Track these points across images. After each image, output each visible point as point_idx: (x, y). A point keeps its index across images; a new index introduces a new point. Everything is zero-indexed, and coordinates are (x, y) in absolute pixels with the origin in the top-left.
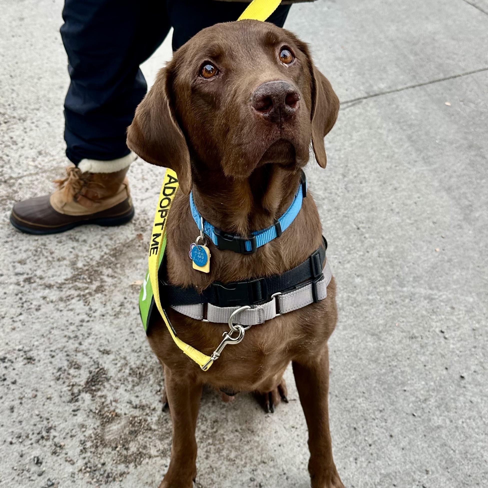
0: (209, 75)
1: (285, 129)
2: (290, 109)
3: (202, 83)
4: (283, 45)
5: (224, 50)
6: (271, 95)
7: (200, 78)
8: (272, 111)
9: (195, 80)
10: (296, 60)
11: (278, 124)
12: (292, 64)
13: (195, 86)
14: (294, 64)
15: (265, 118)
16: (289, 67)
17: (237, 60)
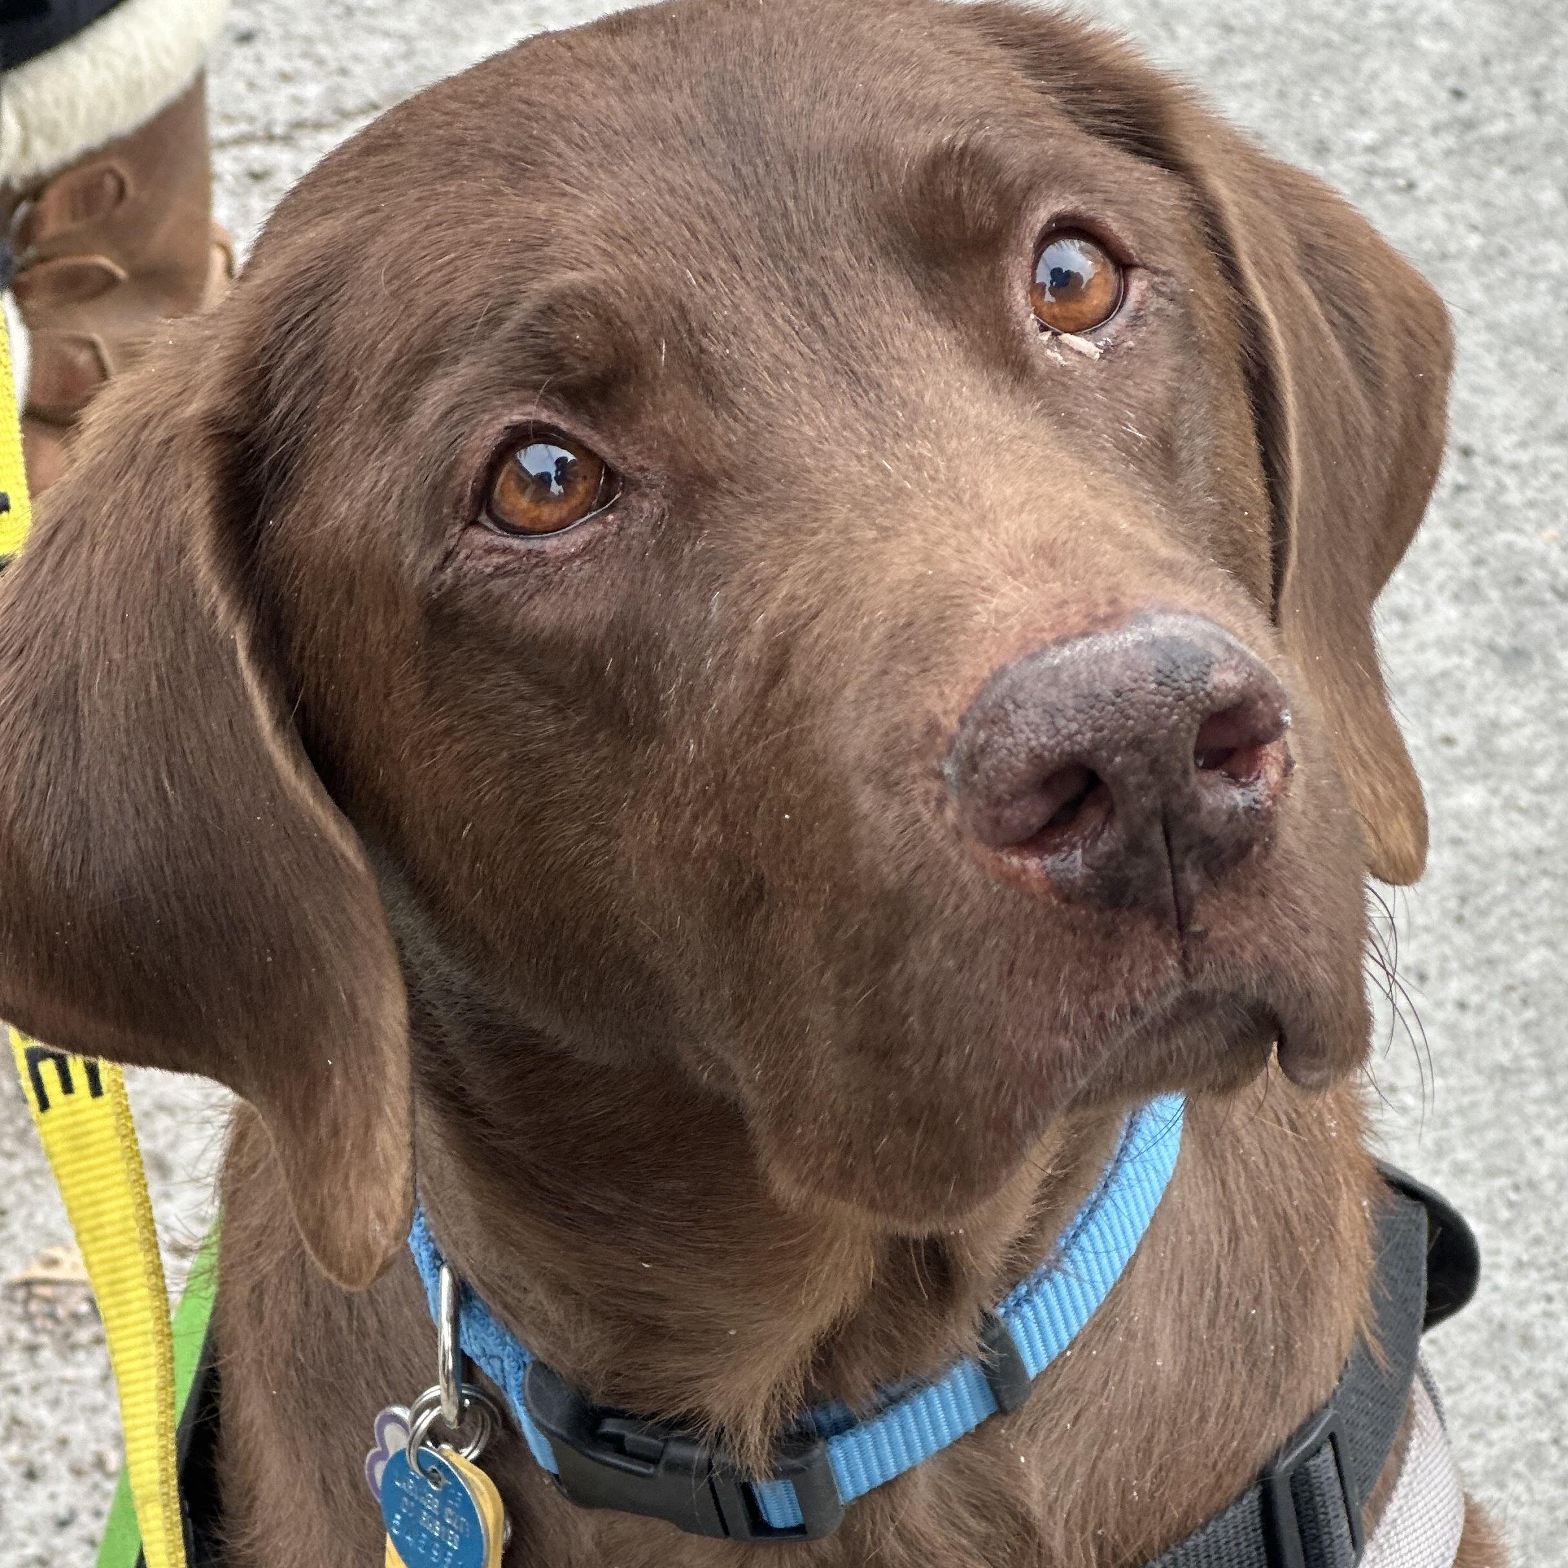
0: (549, 514)
1: (1217, 933)
2: (1238, 797)
3: (500, 571)
4: (1041, 215)
5: (643, 335)
6: (1096, 746)
7: (479, 537)
8: (1110, 840)
9: (449, 556)
10: (1138, 286)
11: (1158, 913)
12: (1120, 320)
13: (455, 590)
14: (1137, 319)
15: (1066, 892)
16: (1107, 351)
17: (743, 398)
